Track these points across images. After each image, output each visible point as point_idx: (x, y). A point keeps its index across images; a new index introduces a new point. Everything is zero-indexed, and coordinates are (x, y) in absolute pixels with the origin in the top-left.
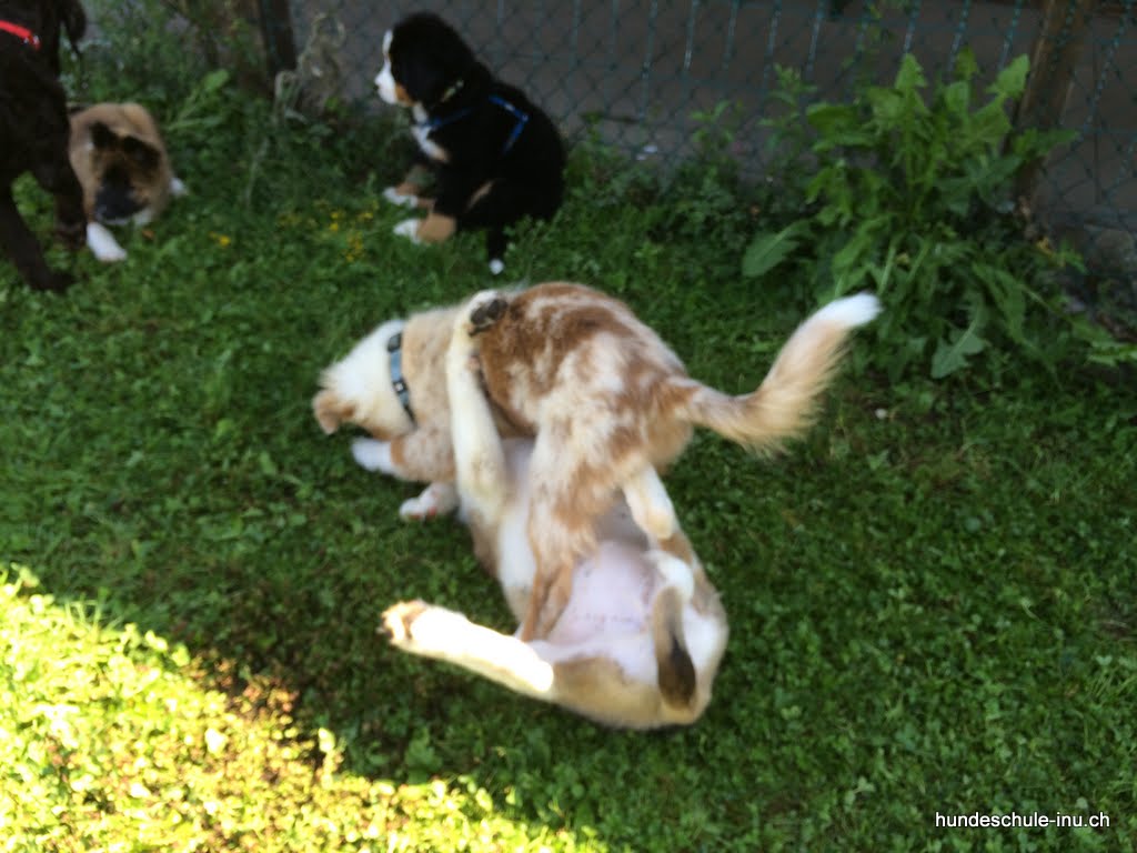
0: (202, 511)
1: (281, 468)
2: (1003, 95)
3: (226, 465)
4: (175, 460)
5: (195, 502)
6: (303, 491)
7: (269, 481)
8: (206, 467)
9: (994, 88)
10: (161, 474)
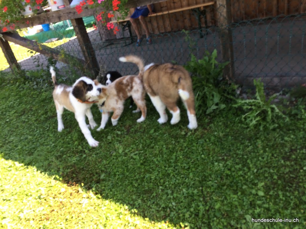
0: (69, 157)
1: (83, 148)
2: (214, 58)
3: (74, 149)
4: (68, 149)
5: (68, 155)
6: (86, 151)
7: (81, 151)
8: (72, 149)
9: (212, 56)
10: (65, 151)
